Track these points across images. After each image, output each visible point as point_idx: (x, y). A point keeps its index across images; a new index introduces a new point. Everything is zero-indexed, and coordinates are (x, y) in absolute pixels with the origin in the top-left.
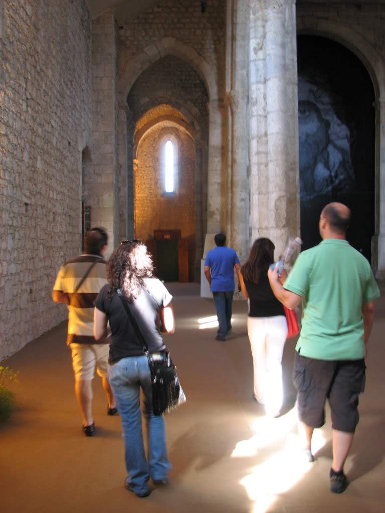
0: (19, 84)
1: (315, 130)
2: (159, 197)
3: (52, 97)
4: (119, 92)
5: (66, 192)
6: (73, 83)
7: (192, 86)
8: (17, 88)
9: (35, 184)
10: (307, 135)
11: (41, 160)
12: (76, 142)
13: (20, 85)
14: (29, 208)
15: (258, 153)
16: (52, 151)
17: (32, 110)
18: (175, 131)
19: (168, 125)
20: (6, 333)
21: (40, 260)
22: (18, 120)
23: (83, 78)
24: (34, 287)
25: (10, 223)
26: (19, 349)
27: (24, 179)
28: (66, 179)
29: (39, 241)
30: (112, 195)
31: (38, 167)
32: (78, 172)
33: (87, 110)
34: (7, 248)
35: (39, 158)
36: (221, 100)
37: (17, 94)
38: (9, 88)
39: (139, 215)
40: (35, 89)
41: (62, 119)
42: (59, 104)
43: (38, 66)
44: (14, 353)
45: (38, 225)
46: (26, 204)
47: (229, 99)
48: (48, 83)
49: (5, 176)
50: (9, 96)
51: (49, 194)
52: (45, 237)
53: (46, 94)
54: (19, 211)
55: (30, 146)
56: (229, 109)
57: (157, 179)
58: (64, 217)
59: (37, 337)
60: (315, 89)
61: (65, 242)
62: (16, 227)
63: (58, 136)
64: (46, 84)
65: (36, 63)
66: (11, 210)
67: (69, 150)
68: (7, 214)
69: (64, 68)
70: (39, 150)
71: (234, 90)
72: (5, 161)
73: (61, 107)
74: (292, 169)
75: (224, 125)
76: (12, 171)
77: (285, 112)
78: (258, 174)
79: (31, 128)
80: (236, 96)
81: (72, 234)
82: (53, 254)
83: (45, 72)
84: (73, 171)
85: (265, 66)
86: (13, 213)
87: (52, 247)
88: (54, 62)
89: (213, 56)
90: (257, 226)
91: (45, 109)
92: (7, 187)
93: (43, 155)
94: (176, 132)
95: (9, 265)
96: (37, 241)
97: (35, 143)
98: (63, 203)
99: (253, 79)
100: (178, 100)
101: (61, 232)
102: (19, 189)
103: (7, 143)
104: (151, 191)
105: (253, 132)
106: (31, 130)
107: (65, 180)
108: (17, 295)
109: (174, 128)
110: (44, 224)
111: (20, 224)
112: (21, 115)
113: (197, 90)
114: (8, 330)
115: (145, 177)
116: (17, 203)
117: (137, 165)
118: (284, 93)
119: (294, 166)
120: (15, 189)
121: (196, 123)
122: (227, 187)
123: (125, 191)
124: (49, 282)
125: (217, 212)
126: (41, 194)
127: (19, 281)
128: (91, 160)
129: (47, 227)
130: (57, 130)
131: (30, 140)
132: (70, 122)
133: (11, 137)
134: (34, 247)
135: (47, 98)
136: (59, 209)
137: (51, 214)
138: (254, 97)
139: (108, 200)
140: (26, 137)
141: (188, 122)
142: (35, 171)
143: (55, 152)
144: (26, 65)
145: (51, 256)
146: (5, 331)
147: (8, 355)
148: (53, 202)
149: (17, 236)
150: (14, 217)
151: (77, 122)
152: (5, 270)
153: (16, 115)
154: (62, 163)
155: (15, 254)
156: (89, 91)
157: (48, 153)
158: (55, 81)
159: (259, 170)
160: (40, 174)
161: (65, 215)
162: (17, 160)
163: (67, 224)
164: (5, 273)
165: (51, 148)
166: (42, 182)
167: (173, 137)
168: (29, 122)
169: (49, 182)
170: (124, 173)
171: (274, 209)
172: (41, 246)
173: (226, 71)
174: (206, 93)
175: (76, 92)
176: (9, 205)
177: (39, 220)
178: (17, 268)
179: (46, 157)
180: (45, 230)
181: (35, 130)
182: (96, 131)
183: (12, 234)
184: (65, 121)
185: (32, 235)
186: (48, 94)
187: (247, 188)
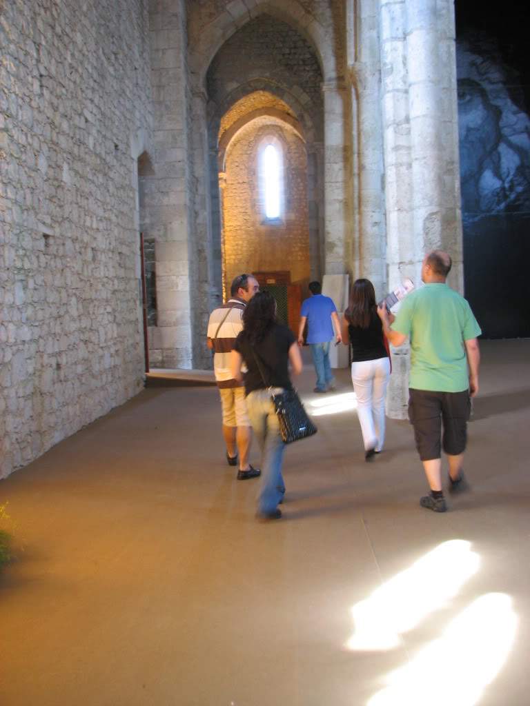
0: (26, 51)
1: (479, 122)
2: (258, 225)
3: (85, 76)
4: (191, 72)
5: (114, 218)
6: (118, 56)
7: (301, 63)
8: (22, 58)
9: (61, 207)
10: (469, 130)
11: (70, 169)
12: (128, 145)
13: (27, 54)
14: (51, 241)
15: (397, 148)
16: (87, 156)
17: (51, 93)
18: (279, 130)
19: (269, 123)
20: (17, 431)
21: (74, 320)
22: (26, 107)
23: (136, 50)
24: (63, 360)
25: (19, 264)
26: (41, 454)
27: (41, 198)
28: (112, 198)
29: (70, 291)
30: (185, 220)
31: (64, 180)
32: (132, 189)
33: (143, 99)
34: (14, 303)
35: (65, 167)
36: (340, 78)
37: (21, 66)
38: (8, 57)
39: (230, 252)
40: (53, 61)
41: (103, 109)
42: (96, 87)
43: (57, 25)
44: (33, 460)
45: (67, 267)
46: (46, 236)
47: (352, 76)
48: (77, 54)
49: (6, 192)
50: (9, 69)
51: (85, 222)
52: (80, 285)
53: (73, 70)
54: (33, 247)
55: (49, 148)
56: (353, 90)
57: (254, 200)
58: (110, 255)
59: (70, 434)
60: (479, 60)
61: (114, 292)
62: (29, 270)
63: (96, 135)
64: (73, 55)
65: (54, 19)
66: (20, 246)
67: (116, 157)
68: (13, 252)
69: (102, 32)
70: (65, 155)
71: (360, 62)
72: (7, 170)
73: (100, 91)
74: (449, 172)
75: (347, 115)
76: (19, 186)
77: (436, 82)
78: (397, 181)
79: (50, 121)
80: (364, 72)
81: (126, 280)
82: (94, 310)
83: (71, 35)
84: (123, 187)
85: (404, 12)
86: (24, 249)
87: (92, 300)
88: (86, 22)
89: (328, 13)
90: (397, 260)
91: (72, 93)
92: (11, 209)
93: (72, 162)
94: (280, 132)
95: (18, 327)
96: (67, 291)
97: (58, 143)
98: (108, 234)
99: (386, 34)
100: (279, 84)
101: (107, 277)
102: (32, 212)
103: (9, 141)
104: (247, 217)
105: (387, 117)
106: (50, 124)
107: (111, 201)
108: (34, 374)
109: (277, 126)
110: (77, 266)
111: (35, 265)
112: (31, 99)
113: (307, 69)
114: (19, 427)
115: (238, 198)
116: (30, 234)
117: (225, 180)
118: (435, 52)
119: (451, 167)
120: (25, 213)
121: (306, 117)
122: (353, 205)
123: (205, 215)
124: (89, 352)
125: (339, 244)
126: (70, 221)
127: (37, 352)
128: (153, 172)
129: (83, 271)
130: (94, 126)
131: (49, 138)
132: (115, 114)
133: (15, 133)
134: (61, 300)
135: (76, 77)
136: (101, 243)
137: (89, 250)
138: (387, 61)
139: (180, 230)
140: (41, 135)
141: (296, 116)
142: (59, 186)
143: (93, 158)
144: (36, 23)
145: (91, 312)
146: (15, 428)
147: (22, 464)
148: (92, 233)
149: (31, 284)
150: (25, 255)
151: (128, 116)
152: (13, 337)
153: (23, 99)
154: (105, 175)
155: (29, 312)
156: (146, 70)
157: (81, 160)
158: (88, 51)
159: (398, 175)
160: (69, 190)
161: (113, 252)
162: (26, 169)
163: (117, 265)
164: (12, 340)
165: (86, 153)
166: (71, 203)
167: (275, 139)
168: (46, 111)
169: (84, 202)
170: (204, 190)
171: (422, 232)
172: (74, 300)
173: (348, 34)
174: (319, 72)
175: (123, 69)
176: (16, 238)
177: (68, 259)
178: (33, 333)
179: (78, 166)
180: (79, 274)
181: (56, 123)
182: (159, 130)
183: (22, 280)
184: (108, 113)
185: (57, 283)
186: (77, 70)
187: (381, 205)
